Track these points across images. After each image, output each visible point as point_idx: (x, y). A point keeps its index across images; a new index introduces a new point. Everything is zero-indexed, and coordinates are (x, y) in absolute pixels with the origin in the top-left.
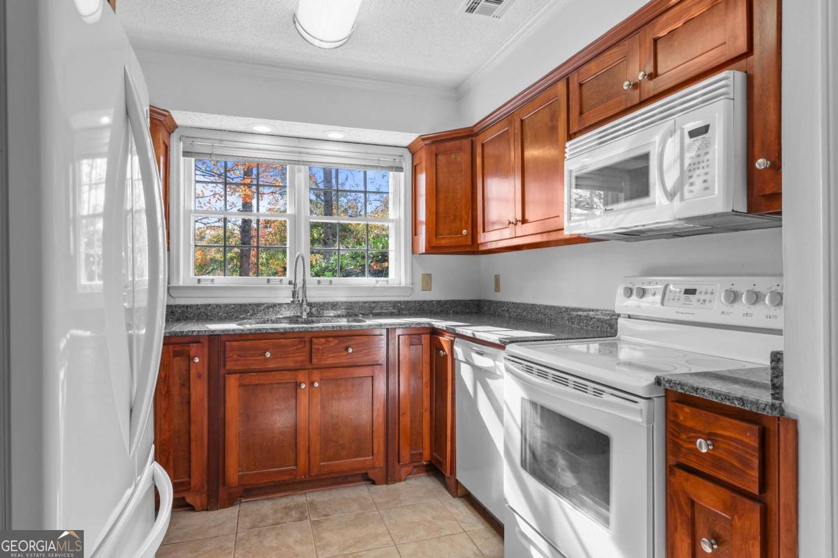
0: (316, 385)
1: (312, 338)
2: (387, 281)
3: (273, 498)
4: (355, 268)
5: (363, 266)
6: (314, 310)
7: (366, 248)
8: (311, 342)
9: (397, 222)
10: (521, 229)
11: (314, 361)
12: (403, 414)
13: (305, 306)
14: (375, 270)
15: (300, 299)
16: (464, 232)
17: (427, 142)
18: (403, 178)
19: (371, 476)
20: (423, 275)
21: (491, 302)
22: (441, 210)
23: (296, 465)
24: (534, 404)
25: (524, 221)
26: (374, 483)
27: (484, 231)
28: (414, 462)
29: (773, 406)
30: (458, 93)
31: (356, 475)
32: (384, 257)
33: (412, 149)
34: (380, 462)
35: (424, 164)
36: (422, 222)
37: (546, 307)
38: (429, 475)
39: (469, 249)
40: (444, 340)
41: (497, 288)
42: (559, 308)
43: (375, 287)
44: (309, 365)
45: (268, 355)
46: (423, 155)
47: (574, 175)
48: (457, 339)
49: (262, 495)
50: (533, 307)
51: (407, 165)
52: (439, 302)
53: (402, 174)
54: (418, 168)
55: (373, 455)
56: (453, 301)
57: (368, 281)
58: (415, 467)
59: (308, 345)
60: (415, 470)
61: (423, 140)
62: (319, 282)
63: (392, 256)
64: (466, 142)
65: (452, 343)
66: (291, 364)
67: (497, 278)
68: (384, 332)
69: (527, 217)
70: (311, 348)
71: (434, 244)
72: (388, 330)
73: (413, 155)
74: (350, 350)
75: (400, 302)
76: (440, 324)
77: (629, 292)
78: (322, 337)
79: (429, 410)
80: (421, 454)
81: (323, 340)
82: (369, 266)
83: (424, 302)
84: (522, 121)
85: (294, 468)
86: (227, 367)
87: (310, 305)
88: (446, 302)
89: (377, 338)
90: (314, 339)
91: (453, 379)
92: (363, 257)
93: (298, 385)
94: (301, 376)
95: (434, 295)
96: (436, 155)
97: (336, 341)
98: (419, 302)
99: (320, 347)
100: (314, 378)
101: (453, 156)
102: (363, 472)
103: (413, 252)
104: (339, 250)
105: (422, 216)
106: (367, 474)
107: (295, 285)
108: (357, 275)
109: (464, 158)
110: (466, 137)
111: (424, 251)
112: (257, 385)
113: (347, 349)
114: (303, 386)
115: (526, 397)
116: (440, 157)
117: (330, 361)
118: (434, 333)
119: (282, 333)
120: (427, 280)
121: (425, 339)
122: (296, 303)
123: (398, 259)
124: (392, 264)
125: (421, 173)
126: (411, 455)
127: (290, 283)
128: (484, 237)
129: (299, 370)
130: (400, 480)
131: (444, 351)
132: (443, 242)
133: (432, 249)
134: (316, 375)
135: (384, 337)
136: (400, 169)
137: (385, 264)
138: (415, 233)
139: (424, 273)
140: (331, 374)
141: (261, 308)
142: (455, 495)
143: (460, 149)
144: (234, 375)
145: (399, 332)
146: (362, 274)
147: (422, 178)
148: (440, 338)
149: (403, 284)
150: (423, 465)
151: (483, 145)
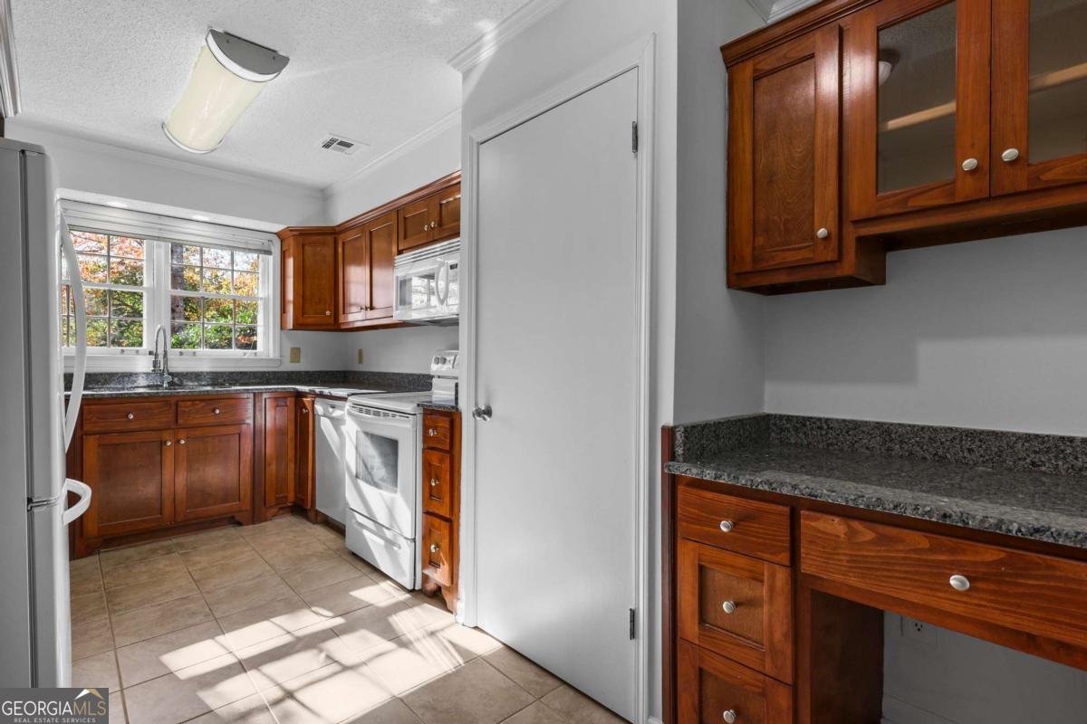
0: (183, 442)
1: (177, 401)
2: (255, 354)
3: (136, 546)
4: (220, 341)
5: (230, 340)
6: (176, 379)
7: (231, 322)
8: (177, 405)
9: (266, 300)
10: (370, 314)
11: (180, 421)
12: (269, 465)
13: (166, 375)
14: (243, 344)
15: (162, 368)
16: (328, 313)
17: (294, 233)
18: (272, 261)
19: (238, 518)
20: (292, 349)
21: (355, 372)
22: (308, 293)
23: (161, 514)
24: (367, 434)
25: (372, 308)
26: (240, 524)
27: (344, 313)
28: (278, 504)
29: (453, 407)
30: (324, 195)
31: (224, 518)
32: (253, 332)
33: (281, 236)
34: (247, 505)
35: (291, 250)
36: (289, 302)
37: (394, 374)
38: (293, 515)
39: (332, 327)
40: (307, 400)
41: (361, 361)
42: (402, 374)
43: (242, 359)
44: (175, 425)
45: (131, 417)
46: (291, 242)
47: (399, 279)
48: (317, 399)
49: (124, 544)
50: (385, 374)
51: (276, 249)
52: (307, 373)
53: (271, 258)
54: (287, 254)
55: (239, 500)
56: (321, 372)
57: (235, 352)
58: (280, 509)
59: (173, 408)
60: (281, 512)
61: (291, 231)
62: (181, 353)
63: (260, 330)
64: (330, 239)
65: (313, 402)
66: (154, 424)
67: (360, 352)
68: (252, 395)
69: (374, 305)
70: (177, 411)
71: (300, 322)
72: (254, 394)
73: (281, 242)
74: (218, 412)
75: (268, 372)
76: (305, 389)
77: (437, 361)
78: (189, 401)
79: (293, 459)
80: (286, 497)
81: (189, 403)
82: (236, 339)
83: (293, 372)
84: (371, 232)
85: (159, 516)
86: (85, 429)
87: (171, 374)
88: (314, 373)
89: (244, 401)
90: (180, 403)
91: (314, 431)
92: (230, 331)
93: (163, 443)
94: (166, 435)
95: (302, 366)
96: (303, 246)
97: (203, 404)
98: (287, 372)
99: (187, 410)
100: (179, 437)
101: (319, 249)
102: (230, 515)
103: (282, 328)
104: (203, 323)
105: (290, 296)
106: (233, 517)
107: (156, 355)
108: (222, 347)
109: (328, 251)
110: (331, 234)
111: (291, 327)
112: (117, 445)
113: (214, 410)
114: (169, 444)
115: (359, 429)
116: (306, 247)
117: (196, 421)
118: (300, 395)
119: (146, 398)
120: (296, 354)
121: (290, 401)
122: (157, 371)
123: (266, 334)
124: (259, 339)
125: (289, 257)
126: (277, 498)
127: (151, 353)
128: (344, 319)
129: (165, 429)
130: (266, 520)
131: (306, 409)
132: (309, 321)
133: (298, 326)
134: (182, 434)
135: (251, 400)
136: (268, 252)
137: (255, 338)
138: (283, 310)
139: (292, 346)
140: (198, 432)
141: (115, 378)
142: (315, 522)
143: (324, 244)
144: (92, 437)
145: (265, 396)
146: (229, 346)
147: (290, 262)
148: (304, 399)
149: (271, 356)
150: (289, 507)
151: (344, 243)
